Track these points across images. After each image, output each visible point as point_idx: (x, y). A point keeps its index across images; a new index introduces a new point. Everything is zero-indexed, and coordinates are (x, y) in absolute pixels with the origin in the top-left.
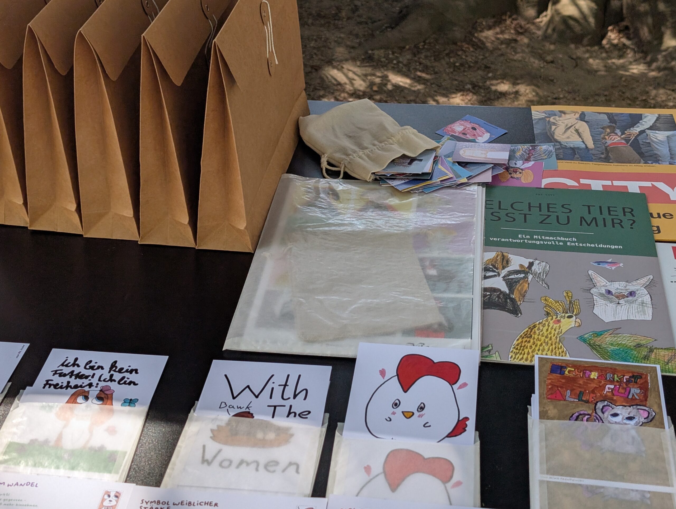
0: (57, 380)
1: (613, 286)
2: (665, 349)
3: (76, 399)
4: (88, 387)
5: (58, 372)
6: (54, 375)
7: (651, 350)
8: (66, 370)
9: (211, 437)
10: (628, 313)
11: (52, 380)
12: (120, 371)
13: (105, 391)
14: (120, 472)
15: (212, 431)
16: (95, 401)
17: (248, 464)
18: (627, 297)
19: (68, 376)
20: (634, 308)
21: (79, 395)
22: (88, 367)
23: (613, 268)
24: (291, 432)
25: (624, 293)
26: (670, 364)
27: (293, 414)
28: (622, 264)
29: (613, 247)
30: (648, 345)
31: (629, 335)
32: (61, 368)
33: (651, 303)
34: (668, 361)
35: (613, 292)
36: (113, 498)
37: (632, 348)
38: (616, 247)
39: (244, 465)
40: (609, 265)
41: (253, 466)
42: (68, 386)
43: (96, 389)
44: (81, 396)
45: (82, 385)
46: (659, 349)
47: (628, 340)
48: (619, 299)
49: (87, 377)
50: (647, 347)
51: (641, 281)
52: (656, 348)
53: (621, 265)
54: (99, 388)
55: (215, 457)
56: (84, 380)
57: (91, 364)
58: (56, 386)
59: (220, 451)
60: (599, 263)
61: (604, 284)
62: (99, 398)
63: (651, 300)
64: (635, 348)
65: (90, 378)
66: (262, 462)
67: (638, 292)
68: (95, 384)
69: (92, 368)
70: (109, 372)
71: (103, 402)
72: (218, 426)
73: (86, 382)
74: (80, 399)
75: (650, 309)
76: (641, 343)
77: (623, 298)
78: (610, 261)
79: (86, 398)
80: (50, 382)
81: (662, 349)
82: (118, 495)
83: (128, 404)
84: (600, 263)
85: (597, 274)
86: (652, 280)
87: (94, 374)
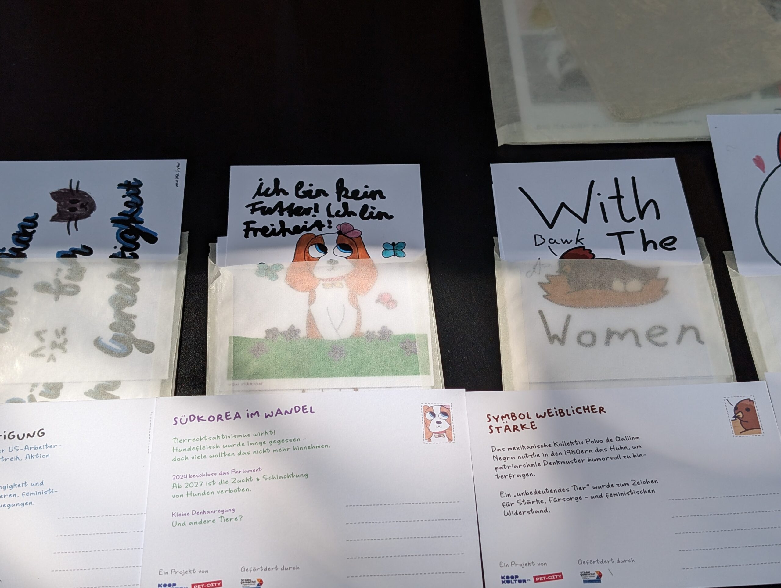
0: (261, 220)
3: (306, 252)
4: (316, 228)
5: (257, 206)
6: (252, 213)
8: (270, 202)
9: (545, 296)
11: (254, 222)
12: (355, 195)
13: (346, 233)
14: (432, 369)
15: (541, 285)
16: (338, 251)
17: (622, 336)
19: (277, 213)
21: (308, 245)
22: (300, 193)
24: (662, 274)
27: (651, 245)
32: (258, 199)
36: (439, 417)
39: (615, 338)
41: (630, 337)
42: (284, 231)
43: (330, 230)
44: (312, 245)
45: (306, 226)
49: (307, 211)
54: (335, 230)
55: (565, 329)
56: (304, 217)
57: (306, 188)
58: (264, 231)
59: (568, 319)
62: (344, 247)
65: (312, 212)
66: (642, 332)
68: (325, 222)
69: (308, 194)
70: (339, 200)
71: (352, 252)
72: (547, 276)
73: (310, 220)
74: (313, 251)
79: (323, 249)
80: (252, 226)
82: (445, 411)
83: (392, 253)
87: (316, 205)
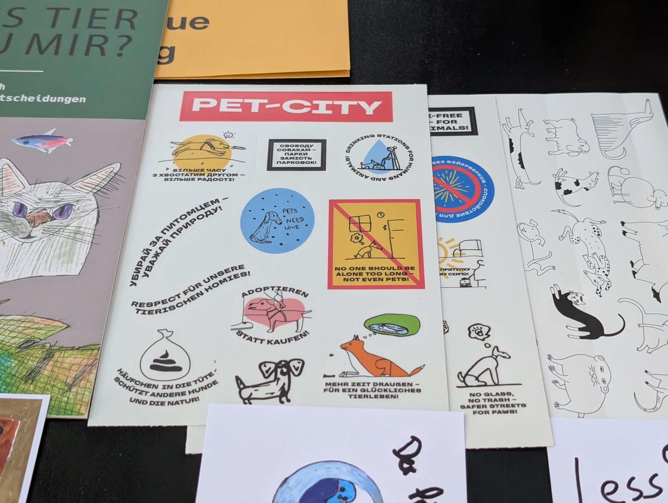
1: (34, 193)
2: (79, 349)
7: (49, 355)
10: (38, 259)
18: (53, 219)
20: (54, 247)
23: (50, 151)
25: (48, 211)
26: (74, 389)
28: (71, 140)
29: (68, 100)
30: (49, 340)
31: (18, 317)
33: (91, 232)
34: (74, 382)
35: (29, 207)
37: (13, 351)
38: (75, 100)
40: (44, 144)
46: (67, 349)
47: (11, 331)
48: (33, 227)
50: (43, 346)
51: (95, 177)
52: (61, 349)
53: (68, 143)
60: (26, 139)
61: (18, 189)
63: (96, 225)
64: (19, 350)
67: (77, 206)
75: (86, 245)
76: (37, 335)
77: (43, 223)
78: (50, 133)
81: (73, 349)
84: (30, 140)
85: (14, 168)
86: (116, 174)
